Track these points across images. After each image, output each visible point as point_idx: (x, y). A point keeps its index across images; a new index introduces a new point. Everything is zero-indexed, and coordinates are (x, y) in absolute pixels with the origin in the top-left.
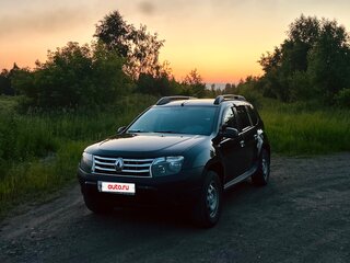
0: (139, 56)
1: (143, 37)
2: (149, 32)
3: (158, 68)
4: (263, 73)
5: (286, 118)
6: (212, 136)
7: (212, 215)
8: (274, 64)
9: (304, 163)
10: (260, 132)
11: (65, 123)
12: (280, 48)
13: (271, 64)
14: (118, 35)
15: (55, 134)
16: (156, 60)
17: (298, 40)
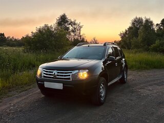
0: (73, 31)
1: (75, 24)
2: (77, 22)
3: (80, 36)
4: (120, 39)
5: (131, 55)
6: (103, 60)
7: (102, 99)
8: (125, 36)
9: (140, 73)
10: (124, 59)
11: (42, 56)
12: (127, 29)
13: (123, 36)
14: (65, 23)
15: (37, 60)
16: (80, 33)
17: (134, 26)
